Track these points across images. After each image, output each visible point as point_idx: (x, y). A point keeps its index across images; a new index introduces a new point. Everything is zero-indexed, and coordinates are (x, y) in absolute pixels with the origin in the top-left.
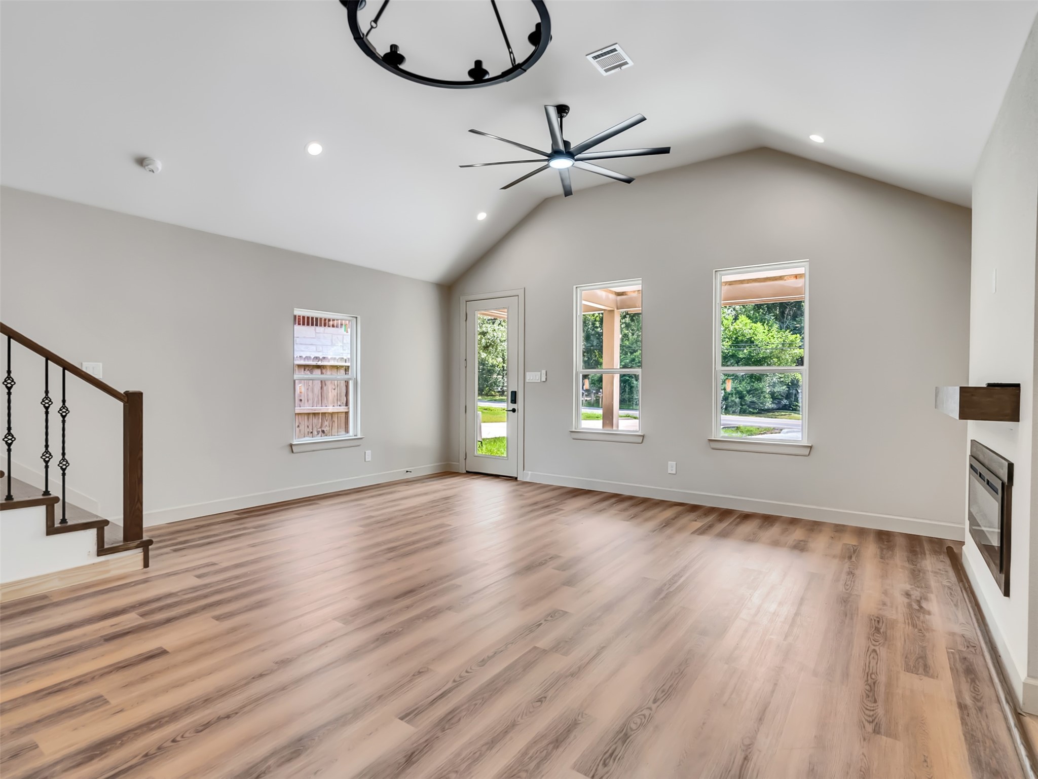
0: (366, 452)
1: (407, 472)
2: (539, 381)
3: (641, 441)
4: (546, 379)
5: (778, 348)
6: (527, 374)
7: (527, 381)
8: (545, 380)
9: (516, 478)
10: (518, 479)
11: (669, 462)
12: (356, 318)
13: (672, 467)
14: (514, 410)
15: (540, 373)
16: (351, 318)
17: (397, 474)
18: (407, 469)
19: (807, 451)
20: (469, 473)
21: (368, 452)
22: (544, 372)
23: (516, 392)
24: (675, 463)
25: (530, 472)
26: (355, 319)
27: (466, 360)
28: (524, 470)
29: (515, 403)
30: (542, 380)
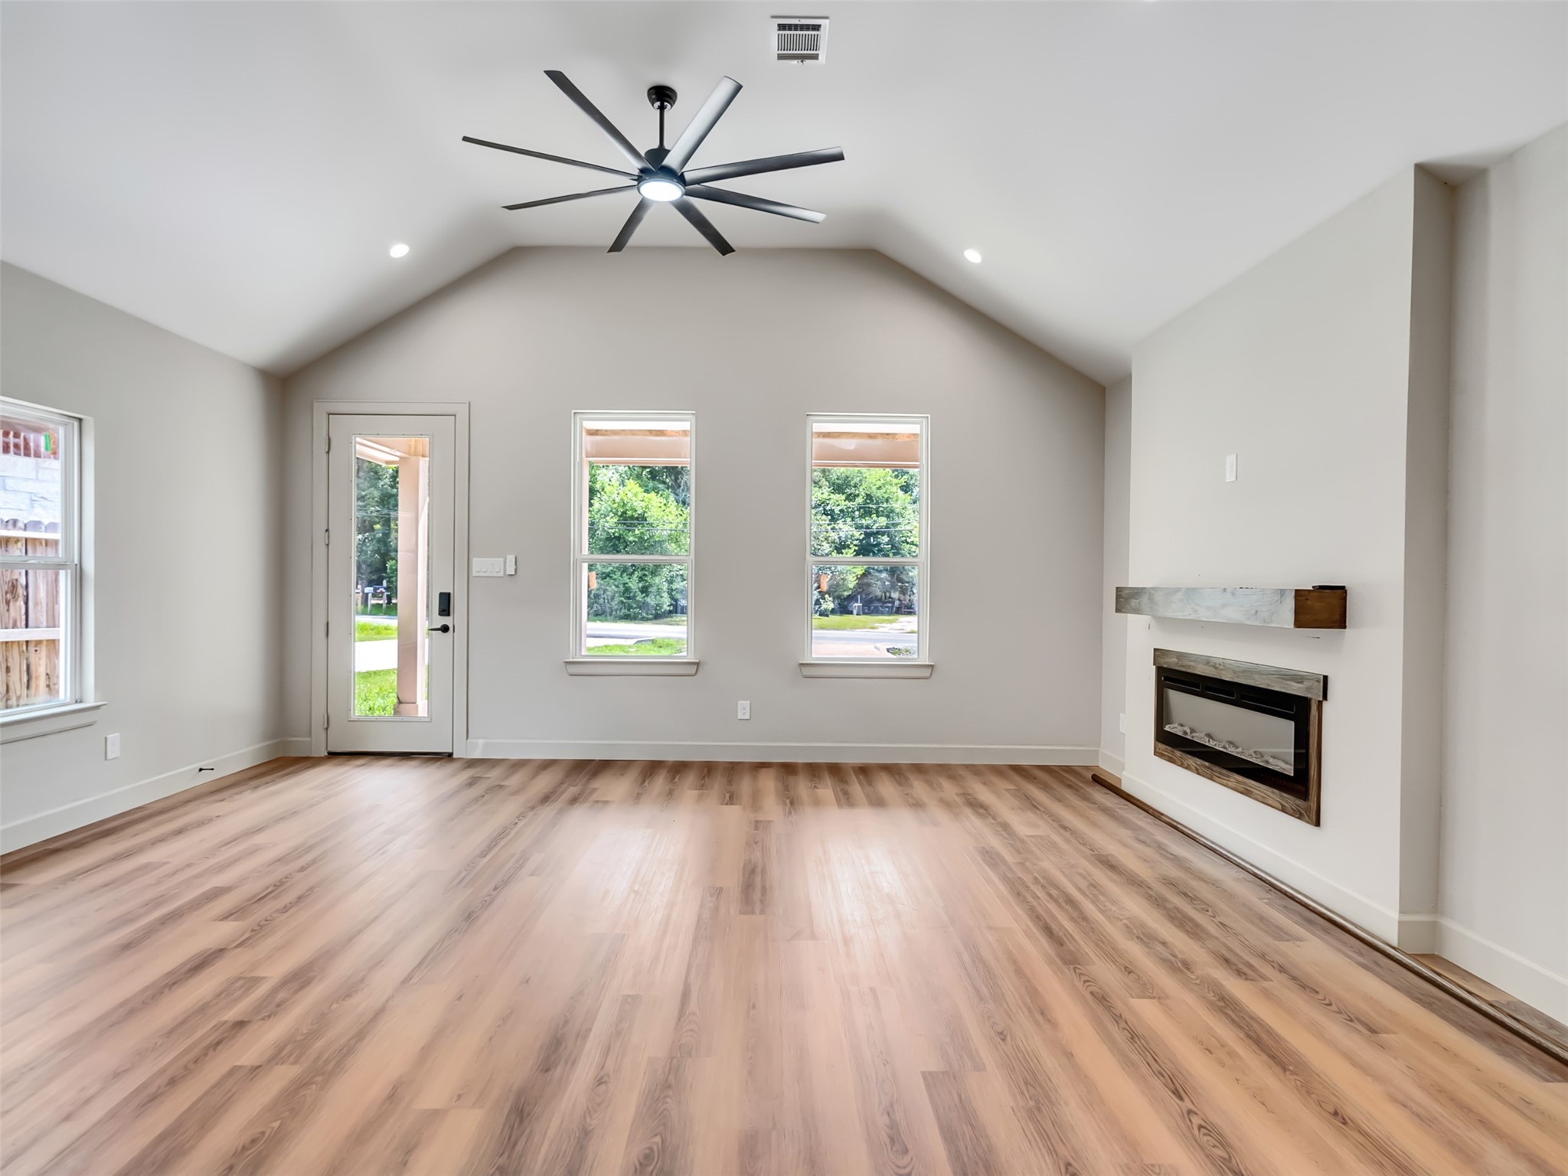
0: (108, 736)
1: (201, 770)
2: (501, 574)
3: (694, 672)
4: (516, 570)
5: (678, 529)
6: (475, 561)
7: (474, 573)
8: (513, 573)
9: (450, 755)
10: (455, 756)
11: (739, 702)
12: (80, 420)
13: (743, 709)
14: (445, 629)
15: (502, 559)
16: (67, 420)
17: (181, 778)
18: (201, 765)
19: (926, 673)
20: (333, 755)
21: (114, 737)
22: (511, 558)
23: (449, 594)
24: (749, 702)
25: (481, 742)
26: (76, 424)
27: (327, 530)
28: (467, 738)
29: (448, 614)
30: (508, 573)
